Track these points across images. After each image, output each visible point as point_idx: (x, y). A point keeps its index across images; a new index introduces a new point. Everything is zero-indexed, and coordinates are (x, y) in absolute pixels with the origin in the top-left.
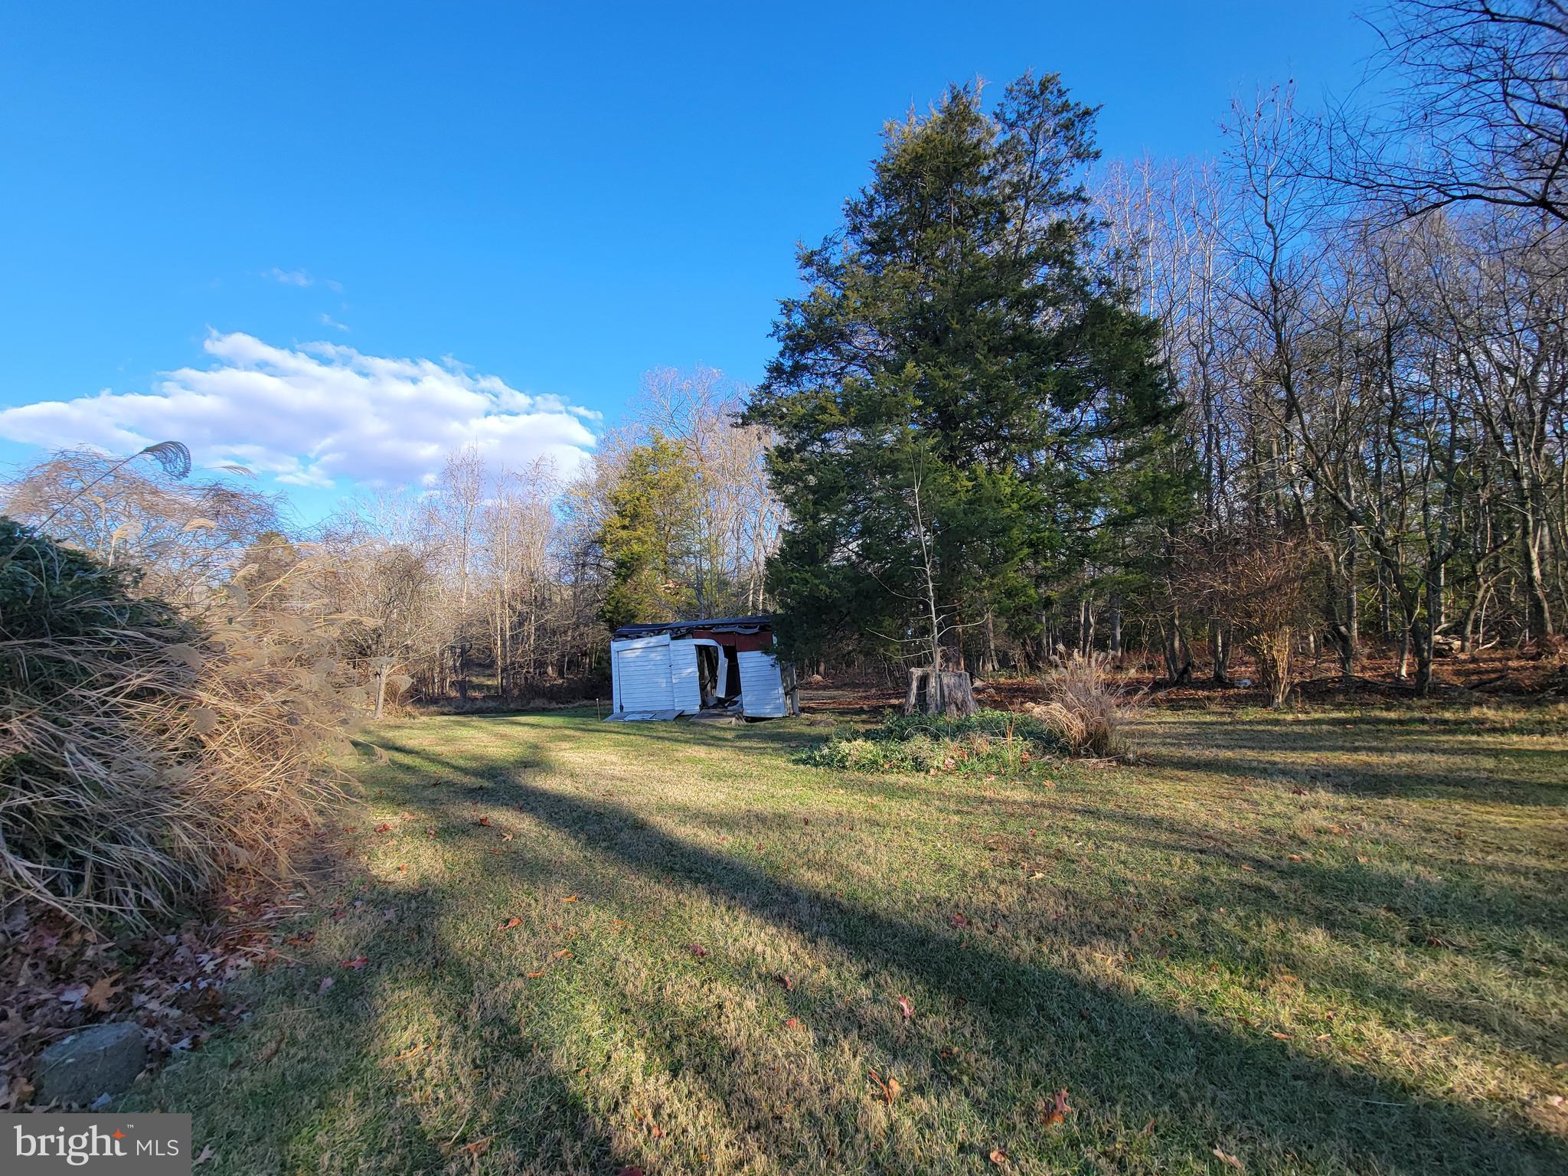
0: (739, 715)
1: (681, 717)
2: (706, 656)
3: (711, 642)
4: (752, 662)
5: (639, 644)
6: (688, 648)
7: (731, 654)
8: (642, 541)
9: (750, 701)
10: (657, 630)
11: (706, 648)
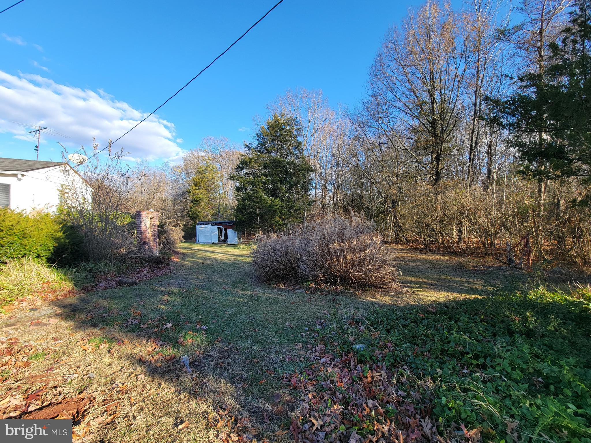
0: (227, 243)
1: (213, 243)
2: (220, 230)
3: (221, 227)
4: (230, 232)
5: (203, 226)
6: (216, 228)
7: (226, 230)
8: (201, 194)
9: (229, 241)
10: (208, 223)
11: (220, 228)
